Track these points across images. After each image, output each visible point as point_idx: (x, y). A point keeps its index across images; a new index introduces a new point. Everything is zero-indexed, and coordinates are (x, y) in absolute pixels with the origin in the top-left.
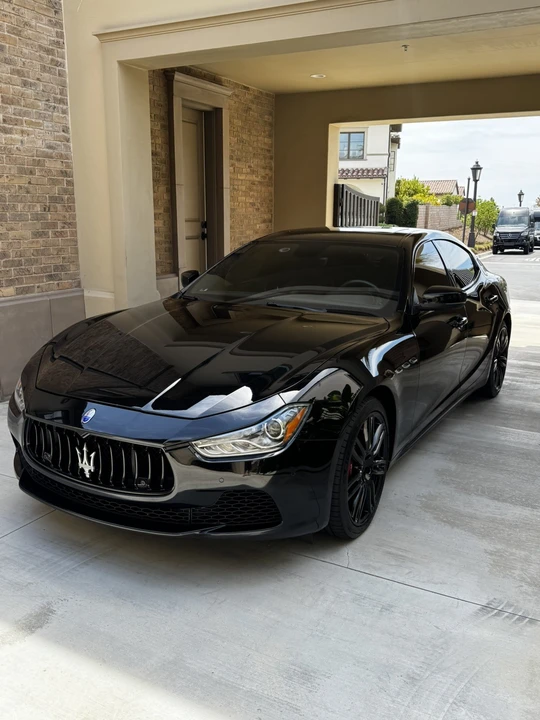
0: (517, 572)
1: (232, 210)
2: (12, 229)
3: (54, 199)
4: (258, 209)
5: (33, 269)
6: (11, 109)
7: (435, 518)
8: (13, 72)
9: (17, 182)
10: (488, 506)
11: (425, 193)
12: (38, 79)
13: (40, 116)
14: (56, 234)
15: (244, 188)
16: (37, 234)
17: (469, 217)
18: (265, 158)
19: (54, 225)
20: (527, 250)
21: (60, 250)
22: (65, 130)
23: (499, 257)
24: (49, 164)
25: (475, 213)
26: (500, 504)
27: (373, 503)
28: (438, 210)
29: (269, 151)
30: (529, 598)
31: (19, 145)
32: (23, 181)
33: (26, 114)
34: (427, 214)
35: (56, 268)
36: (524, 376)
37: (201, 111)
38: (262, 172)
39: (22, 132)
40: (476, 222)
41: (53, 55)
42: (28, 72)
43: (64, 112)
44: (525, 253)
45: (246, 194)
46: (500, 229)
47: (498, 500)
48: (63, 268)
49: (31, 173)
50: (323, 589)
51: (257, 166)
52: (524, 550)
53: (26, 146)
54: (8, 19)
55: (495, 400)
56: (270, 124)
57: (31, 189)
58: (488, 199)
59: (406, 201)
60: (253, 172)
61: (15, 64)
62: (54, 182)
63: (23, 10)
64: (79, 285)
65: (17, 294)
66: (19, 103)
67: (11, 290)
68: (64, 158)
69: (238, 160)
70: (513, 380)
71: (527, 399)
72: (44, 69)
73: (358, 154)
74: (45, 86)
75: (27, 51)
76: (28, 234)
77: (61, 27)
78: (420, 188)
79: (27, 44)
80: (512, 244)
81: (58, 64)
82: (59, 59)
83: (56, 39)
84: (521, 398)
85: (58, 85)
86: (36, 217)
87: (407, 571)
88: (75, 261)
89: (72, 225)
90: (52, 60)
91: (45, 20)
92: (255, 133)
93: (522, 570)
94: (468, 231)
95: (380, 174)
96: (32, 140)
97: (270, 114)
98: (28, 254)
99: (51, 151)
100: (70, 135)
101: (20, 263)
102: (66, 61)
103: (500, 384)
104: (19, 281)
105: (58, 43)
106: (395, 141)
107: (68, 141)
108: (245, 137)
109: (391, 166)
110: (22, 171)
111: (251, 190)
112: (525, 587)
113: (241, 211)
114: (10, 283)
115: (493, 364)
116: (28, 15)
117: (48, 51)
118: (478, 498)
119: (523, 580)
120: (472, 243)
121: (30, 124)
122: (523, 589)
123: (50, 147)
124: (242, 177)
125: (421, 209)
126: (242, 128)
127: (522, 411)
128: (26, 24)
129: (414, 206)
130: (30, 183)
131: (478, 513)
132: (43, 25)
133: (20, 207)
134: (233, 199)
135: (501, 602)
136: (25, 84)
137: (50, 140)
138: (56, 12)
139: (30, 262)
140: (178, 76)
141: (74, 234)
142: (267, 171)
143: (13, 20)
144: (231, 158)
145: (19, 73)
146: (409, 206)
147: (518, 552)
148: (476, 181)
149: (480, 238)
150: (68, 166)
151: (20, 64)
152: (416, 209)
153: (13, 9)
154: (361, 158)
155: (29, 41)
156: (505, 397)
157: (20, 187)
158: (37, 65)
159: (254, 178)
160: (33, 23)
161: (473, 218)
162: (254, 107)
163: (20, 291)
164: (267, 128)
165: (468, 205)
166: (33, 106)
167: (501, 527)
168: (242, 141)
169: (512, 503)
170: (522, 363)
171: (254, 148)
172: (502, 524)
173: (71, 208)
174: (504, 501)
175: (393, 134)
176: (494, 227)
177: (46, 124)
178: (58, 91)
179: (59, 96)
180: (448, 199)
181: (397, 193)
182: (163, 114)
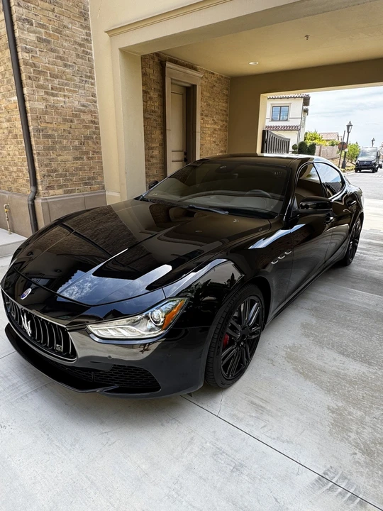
0: (353, 436)
1: (202, 145)
2: (60, 155)
3: (87, 138)
4: (217, 145)
5: (74, 179)
6: (56, 81)
7: (294, 369)
8: (57, 57)
9: (62, 127)
10: (335, 359)
11: (320, 139)
12: (74, 63)
13: (76, 86)
14: (89, 159)
15: (209, 132)
16: (76, 158)
17: (343, 152)
18: (223, 115)
19: (87, 153)
20: (375, 171)
21: (91, 168)
22: (94, 95)
23: (358, 174)
24: (83, 116)
25: (347, 150)
26: (344, 359)
27: (247, 357)
28: (326, 148)
29: (226, 111)
30: (362, 470)
31: (62, 104)
32: (67, 126)
33: (66, 85)
34: (320, 150)
35: (89, 179)
36: (368, 250)
37: (184, 87)
38: (221, 123)
39: (65, 96)
40: (347, 155)
41: (84, 47)
42: (67, 58)
43: (92, 84)
44: (373, 172)
45: (211, 136)
46: (360, 159)
47: (343, 354)
48: (93, 178)
49: (71, 121)
50: (192, 439)
51: (218, 120)
52: (360, 409)
53: (68, 104)
54: (52, 23)
55: (349, 267)
56: (227, 96)
57: (72, 132)
58: (355, 143)
59: (309, 143)
60: (215, 123)
61: (58, 53)
62: (86, 127)
63: (62, 17)
64: (104, 188)
65: (65, 193)
66: (62, 78)
67: (60, 191)
68: (93, 113)
69: (206, 116)
70: (361, 253)
71: (370, 267)
72: (78, 56)
73: (285, 118)
74: (79, 67)
75: (66, 44)
76: (70, 158)
77: (89, 29)
78: (318, 137)
79: (66, 40)
80: (366, 167)
81: (87, 53)
82: (88, 51)
83: (86, 37)
84: (365, 267)
85: (88, 67)
86: (76, 148)
87: (263, 424)
88: (101, 174)
89: (99, 153)
90: (83, 51)
91: (78, 24)
92: (217, 100)
93: (357, 433)
94: (342, 160)
95: (296, 129)
96: (71, 101)
97: (227, 89)
98: (71, 170)
99: (84, 108)
100: (97, 99)
101: (66, 176)
102: (93, 52)
103: (352, 256)
104: (65, 186)
105: (87, 40)
106: (306, 111)
107: (95, 102)
108: (211, 103)
109: (303, 125)
110: (65, 120)
111: (214, 133)
112: (359, 455)
113: (207, 145)
114: (60, 187)
115: (350, 244)
116: (66, 21)
117: (80, 45)
118: (328, 351)
119: (357, 446)
120: (344, 166)
121: (70, 91)
122: (357, 457)
123: (83, 106)
124: (209, 126)
125: (317, 148)
126: (209, 97)
127: (366, 276)
128: (65, 26)
129: (313, 146)
130: (70, 127)
131: (326, 366)
132: (76, 27)
133: (65, 142)
134: (202, 138)
135: (336, 473)
136: (65, 65)
137: (83, 101)
138: (85, 20)
139: (73, 175)
140: (168, 64)
141: (100, 158)
142: (224, 123)
143: (55, 24)
144: (202, 114)
145: (61, 58)
146: (310, 146)
147: (355, 411)
148: (349, 132)
149: (348, 164)
150: (96, 117)
151: (62, 52)
152: (315, 148)
153: (56, 16)
154: (287, 120)
155: (67, 38)
156: (355, 266)
157: (64, 130)
158: (74, 53)
159: (216, 126)
160: (70, 26)
161: (346, 153)
162: (217, 85)
163: (66, 192)
164: (225, 98)
165: (343, 146)
166: (71, 80)
167: (343, 383)
168: (208, 105)
169: (353, 358)
170: (368, 240)
171: (216, 109)
172: (344, 379)
173: (98, 143)
174: (348, 356)
175: (305, 107)
176: (357, 158)
177: (80, 91)
178: (88, 71)
179: (89, 74)
180: (332, 142)
181: (305, 139)
182: (159, 88)
